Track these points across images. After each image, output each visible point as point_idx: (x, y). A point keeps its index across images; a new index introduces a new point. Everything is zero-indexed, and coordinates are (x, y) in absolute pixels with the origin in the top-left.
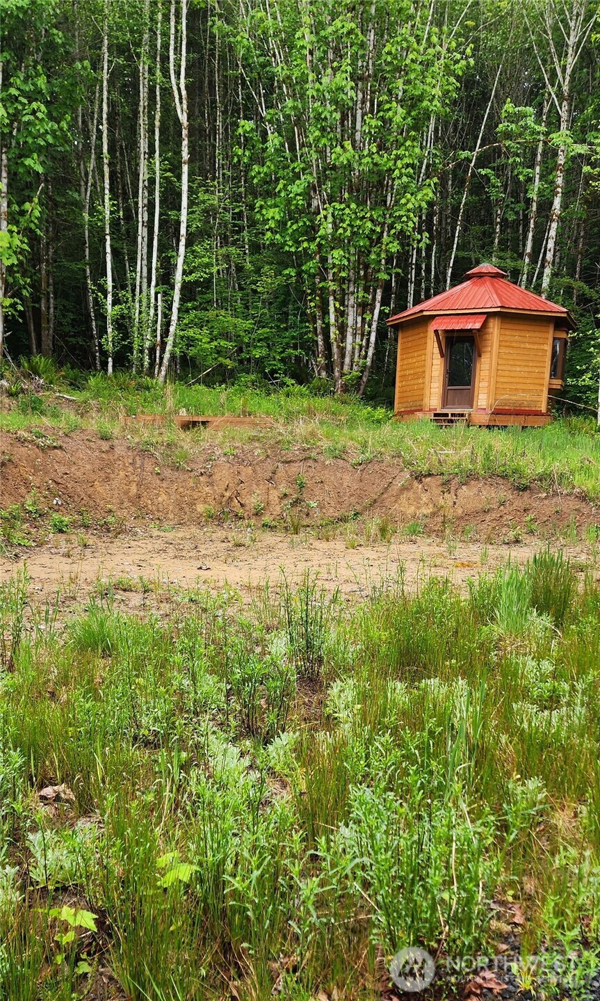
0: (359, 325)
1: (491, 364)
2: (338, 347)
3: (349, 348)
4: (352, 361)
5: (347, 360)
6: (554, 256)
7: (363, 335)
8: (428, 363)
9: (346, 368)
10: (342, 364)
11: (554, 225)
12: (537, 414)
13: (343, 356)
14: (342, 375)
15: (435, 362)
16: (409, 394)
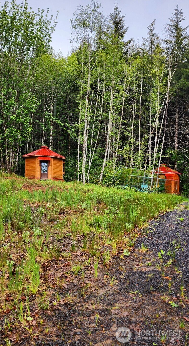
0: (13, 156)
1: (52, 168)
2: (8, 161)
3: (11, 161)
4: (11, 165)
5: (10, 164)
6: (52, 144)
7: (14, 159)
8: (36, 167)
9: (10, 167)
10: (9, 165)
11: (51, 137)
12: (61, 179)
13: (9, 163)
14: (9, 168)
15: (38, 167)
16: (30, 174)
